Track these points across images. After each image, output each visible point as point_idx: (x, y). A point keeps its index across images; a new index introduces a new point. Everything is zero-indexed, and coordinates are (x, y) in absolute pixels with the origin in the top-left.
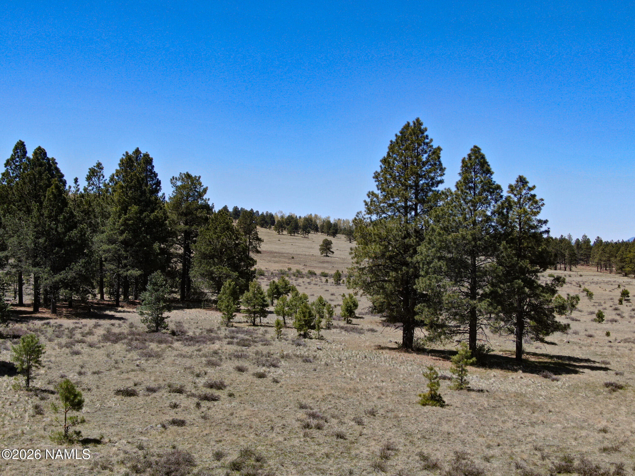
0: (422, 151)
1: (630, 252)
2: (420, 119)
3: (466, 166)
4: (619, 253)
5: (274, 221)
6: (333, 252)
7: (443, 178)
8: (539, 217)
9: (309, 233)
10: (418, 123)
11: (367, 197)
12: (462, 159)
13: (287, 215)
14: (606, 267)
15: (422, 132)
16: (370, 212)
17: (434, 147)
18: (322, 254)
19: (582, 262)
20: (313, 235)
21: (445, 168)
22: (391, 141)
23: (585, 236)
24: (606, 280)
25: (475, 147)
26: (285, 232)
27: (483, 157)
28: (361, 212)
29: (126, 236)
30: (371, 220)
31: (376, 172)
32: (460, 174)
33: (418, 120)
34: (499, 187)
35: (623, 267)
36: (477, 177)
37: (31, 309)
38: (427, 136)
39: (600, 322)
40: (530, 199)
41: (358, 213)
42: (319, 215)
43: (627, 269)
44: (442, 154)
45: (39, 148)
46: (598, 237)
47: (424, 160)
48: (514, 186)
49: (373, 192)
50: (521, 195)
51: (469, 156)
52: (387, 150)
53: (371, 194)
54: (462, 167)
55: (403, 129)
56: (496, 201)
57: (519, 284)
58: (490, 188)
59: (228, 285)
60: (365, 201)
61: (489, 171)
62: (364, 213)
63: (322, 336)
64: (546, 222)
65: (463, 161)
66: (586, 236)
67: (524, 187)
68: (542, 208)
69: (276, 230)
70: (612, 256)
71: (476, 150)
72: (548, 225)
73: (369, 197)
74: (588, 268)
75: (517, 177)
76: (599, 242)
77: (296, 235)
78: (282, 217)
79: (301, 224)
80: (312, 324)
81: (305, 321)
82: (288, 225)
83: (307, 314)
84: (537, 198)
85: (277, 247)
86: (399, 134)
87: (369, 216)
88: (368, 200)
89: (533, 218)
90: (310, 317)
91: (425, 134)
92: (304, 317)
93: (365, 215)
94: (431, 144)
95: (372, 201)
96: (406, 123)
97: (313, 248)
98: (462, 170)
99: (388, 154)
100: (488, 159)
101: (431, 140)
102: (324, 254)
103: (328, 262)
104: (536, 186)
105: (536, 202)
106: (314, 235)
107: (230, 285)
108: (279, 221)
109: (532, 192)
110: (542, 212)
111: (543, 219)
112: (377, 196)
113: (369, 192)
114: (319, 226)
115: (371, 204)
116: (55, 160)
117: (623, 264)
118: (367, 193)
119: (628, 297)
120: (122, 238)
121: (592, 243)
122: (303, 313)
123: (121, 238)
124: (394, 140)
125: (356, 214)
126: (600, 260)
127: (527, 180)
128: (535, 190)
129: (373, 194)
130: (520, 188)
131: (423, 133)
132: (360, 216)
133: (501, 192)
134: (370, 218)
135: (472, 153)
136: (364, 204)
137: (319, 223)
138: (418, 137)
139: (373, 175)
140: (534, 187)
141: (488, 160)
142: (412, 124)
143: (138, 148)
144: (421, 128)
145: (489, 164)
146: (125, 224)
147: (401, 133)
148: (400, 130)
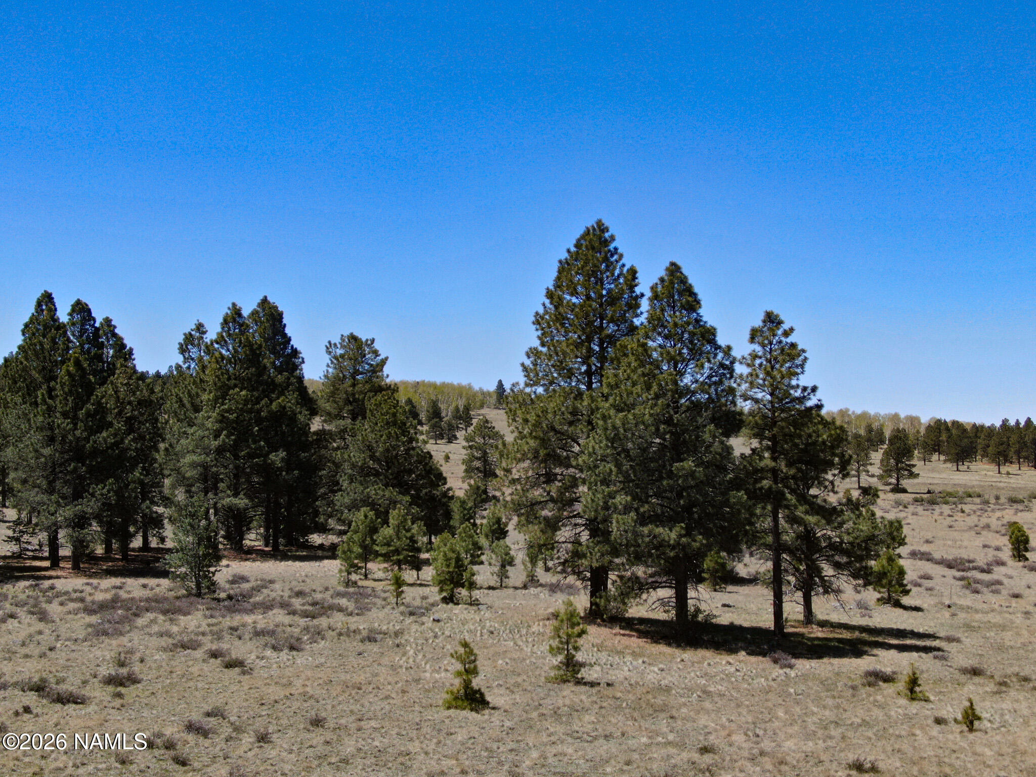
2: (604, 221)
3: (657, 298)
8: (803, 380)
10: (600, 229)
11: (526, 357)
15: (606, 243)
16: (532, 383)
17: (627, 267)
22: (561, 262)
25: (673, 264)
28: (517, 383)
29: (224, 441)
30: (536, 397)
31: (538, 314)
33: (599, 222)
34: (712, 331)
37: (47, 564)
38: (616, 249)
41: (513, 385)
45: (78, 302)
48: (759, 329)
49: (534, 349)
50: (771, 345)
51: (662, 280)
53: (532, 352)
55: (579, 240)
57: (741, 498)
59: (362, 517)
60: (523, 365)
62: (522, 384)
63: (477, 600)
64: (814, 389)
67: (776, 330)
68: (805, 365)
71: (674, 270)
72: (819, 394)
73: (529, 357)
75: (764, 313)
81: (450, 573)
83: (453, 562)
84: (797, 349)
86: (573, 249)
87: (533, 389)
88: (528, 362)
89: (794, 383)
90: (457, 566)
91: (612, 247)
93: (525, 388)
94: (621, 263)
95: (533, 364)
96: (583, 230)
101: (622, 256)
104: (795, 327)
105: (796, 356)
107: (366, 516)
109: (790, 339)
111: (810, 384)
112: (541, 356)
113: (529, 349)
116: (111, 320)
118: (526, 349)
120: (217, 443)
122: (447, 560)
123: (215, 444)
124: (565, 259)
127: (781, 317)
128: (793, 335)
129: (535, 352)
131: (609, 245)
132: (518, 391)
134: (534, 391)
135: (667, 274)
136: (521, 368)
138: (599, 252)
139: (533, 319)
140: (792, 330)
142: (591, 231)
143: (266, 297)
144: (605, 235)
146: (222, 419)
147: (576, 246)
148: (575, 242)
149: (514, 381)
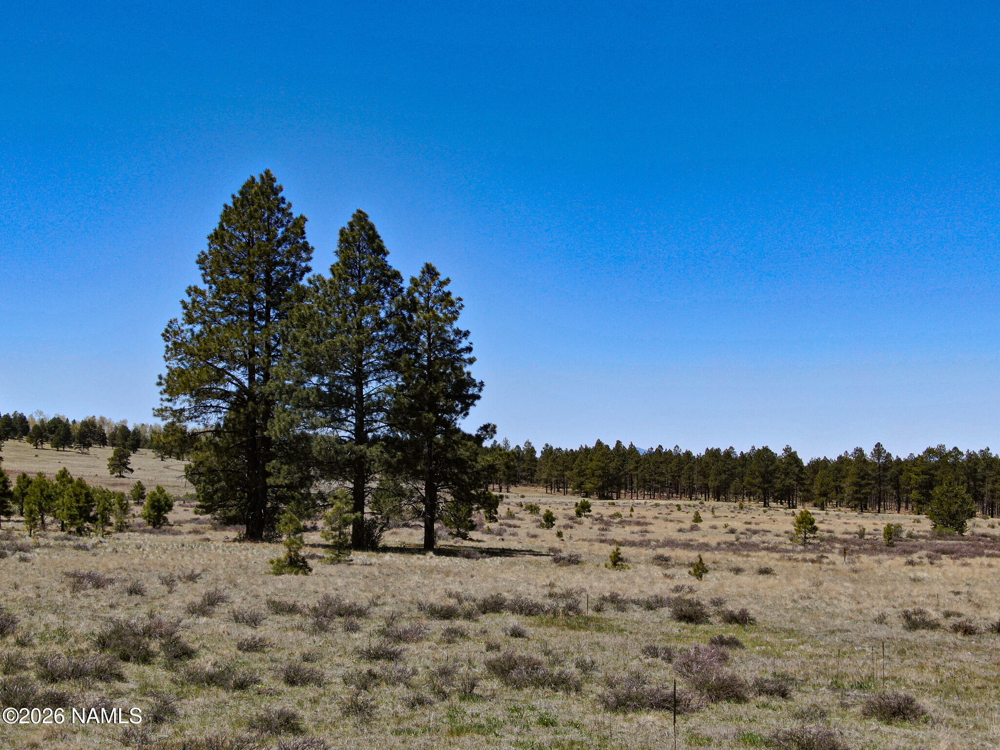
0: (276, 222)
1: (591, 460)
2: (272, 172)
3: (347, 241)
4: (576, 463)
5: (28, 427)
6: (132, 471)
7: (310, 264)
8: (456, 325)
9: (90, 445)
10: (268, 178)
11: (187, 295)
12: (340, 228)
13: (50, 416)
14: (558, 488)
15: (276, 192)
16: (190, 320)
17: (294, 216)
18: (112, 473)
19: (524, 482)
20: (95, 450)
21: (313, 248)
22: (226, 206)
23: (528, 443)
24: (558, 501)
25: (360, 212)
26: (47, 445)
27: (372, 228)
28: (176, 320)
30: (193, 334)
31: (203, 253)
32: (336, 252)
33: (267, 172)
34: (397, 275)
35: (582, 483)
36: (363, 258)
38: (283, 198)
39: (548, 528)
40: (442, 300)
41: (171, 322)
42: (107, 418)
43: (588, 486)
44: (307, 227)
46: (547, 445)
47: (280, 236)
48: (418, 278)
49: (195, 287)
50: (429, 293)
51: (351, 225)
52: (219, 220)
53: (193, 291)
54: (341, 241)
55: (244, 187)
56: (393, 296)
58: (384, 275)
60: (183, 302)
61: (381, 250)
62: (180, 321)
64: (466, 334)
65: (342, 232)
66: (530, 444)
67: (433, 280)
68: (460, 311)
69: (30, 442)
70: (567, 468)
71: (361, 217)
72: (470, 338)
73: (190, 295)
74: (533, 489)
75: (423, 266)
76: (548, 451)
77: (67, 449)
78: (42, 421)
79: (75, 432)
80: (92, 514)
81: (79, 508)
82: (52, 432)
83: (83, 498)
84: (453, 297)
85: (32, 465)
86: (238, 195)
87: (191, 326)
88: (188, 300)
89: (448, 328)
90: (88, 502)
91: (280, 195)
92: (78, 501)
93: (182, 325)
94: (290, 211)
95: (194, 301)
96: (249, 178)
97: (97, 467)
98: (340, 246)
99: (221, 226)
100: (379, 230)
101: (290, 205)
102: (116, 474)
103: (122, 484)
104: (450, 278)
105: (452, 304)
106: (99, 450)
108: (36, 427)
109: (446, 289)
110: (460, 317)
111: (463, 329)
112: (202, 293)
113: (190, 288)
114: (107, 436)
115: (193, 307)
117: (582, 479)
118: (186, 288)
119: (590, 511)
121: (538, 455)
122: (76, 495)
124: (231, 204)
125: (167, 323)
126: (550, 475)
127: (438, 270)
128: (449, 285)
129: (196, 290)
130: (427, 283)
131: (276, 194)
132: (175, 327)
133: (401, 282)
134: (191, 330)
135: (355, 221)
136: (181, 306)
137: (107, 430)
138: (269, 199)
139: (197, 258)
140: (448, 280)
141: (379, 233)
142: (258, 180)
144: (273, 185)
145: (382, 238)
147: (241, 193)
148: (240, 188)
149: (172, 318)
